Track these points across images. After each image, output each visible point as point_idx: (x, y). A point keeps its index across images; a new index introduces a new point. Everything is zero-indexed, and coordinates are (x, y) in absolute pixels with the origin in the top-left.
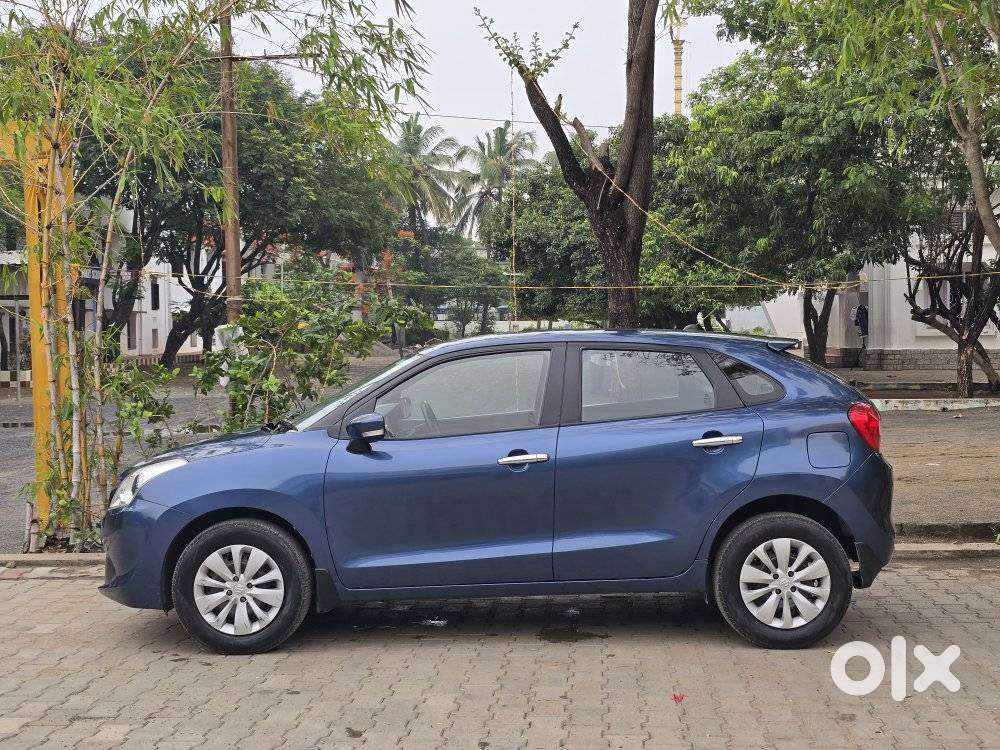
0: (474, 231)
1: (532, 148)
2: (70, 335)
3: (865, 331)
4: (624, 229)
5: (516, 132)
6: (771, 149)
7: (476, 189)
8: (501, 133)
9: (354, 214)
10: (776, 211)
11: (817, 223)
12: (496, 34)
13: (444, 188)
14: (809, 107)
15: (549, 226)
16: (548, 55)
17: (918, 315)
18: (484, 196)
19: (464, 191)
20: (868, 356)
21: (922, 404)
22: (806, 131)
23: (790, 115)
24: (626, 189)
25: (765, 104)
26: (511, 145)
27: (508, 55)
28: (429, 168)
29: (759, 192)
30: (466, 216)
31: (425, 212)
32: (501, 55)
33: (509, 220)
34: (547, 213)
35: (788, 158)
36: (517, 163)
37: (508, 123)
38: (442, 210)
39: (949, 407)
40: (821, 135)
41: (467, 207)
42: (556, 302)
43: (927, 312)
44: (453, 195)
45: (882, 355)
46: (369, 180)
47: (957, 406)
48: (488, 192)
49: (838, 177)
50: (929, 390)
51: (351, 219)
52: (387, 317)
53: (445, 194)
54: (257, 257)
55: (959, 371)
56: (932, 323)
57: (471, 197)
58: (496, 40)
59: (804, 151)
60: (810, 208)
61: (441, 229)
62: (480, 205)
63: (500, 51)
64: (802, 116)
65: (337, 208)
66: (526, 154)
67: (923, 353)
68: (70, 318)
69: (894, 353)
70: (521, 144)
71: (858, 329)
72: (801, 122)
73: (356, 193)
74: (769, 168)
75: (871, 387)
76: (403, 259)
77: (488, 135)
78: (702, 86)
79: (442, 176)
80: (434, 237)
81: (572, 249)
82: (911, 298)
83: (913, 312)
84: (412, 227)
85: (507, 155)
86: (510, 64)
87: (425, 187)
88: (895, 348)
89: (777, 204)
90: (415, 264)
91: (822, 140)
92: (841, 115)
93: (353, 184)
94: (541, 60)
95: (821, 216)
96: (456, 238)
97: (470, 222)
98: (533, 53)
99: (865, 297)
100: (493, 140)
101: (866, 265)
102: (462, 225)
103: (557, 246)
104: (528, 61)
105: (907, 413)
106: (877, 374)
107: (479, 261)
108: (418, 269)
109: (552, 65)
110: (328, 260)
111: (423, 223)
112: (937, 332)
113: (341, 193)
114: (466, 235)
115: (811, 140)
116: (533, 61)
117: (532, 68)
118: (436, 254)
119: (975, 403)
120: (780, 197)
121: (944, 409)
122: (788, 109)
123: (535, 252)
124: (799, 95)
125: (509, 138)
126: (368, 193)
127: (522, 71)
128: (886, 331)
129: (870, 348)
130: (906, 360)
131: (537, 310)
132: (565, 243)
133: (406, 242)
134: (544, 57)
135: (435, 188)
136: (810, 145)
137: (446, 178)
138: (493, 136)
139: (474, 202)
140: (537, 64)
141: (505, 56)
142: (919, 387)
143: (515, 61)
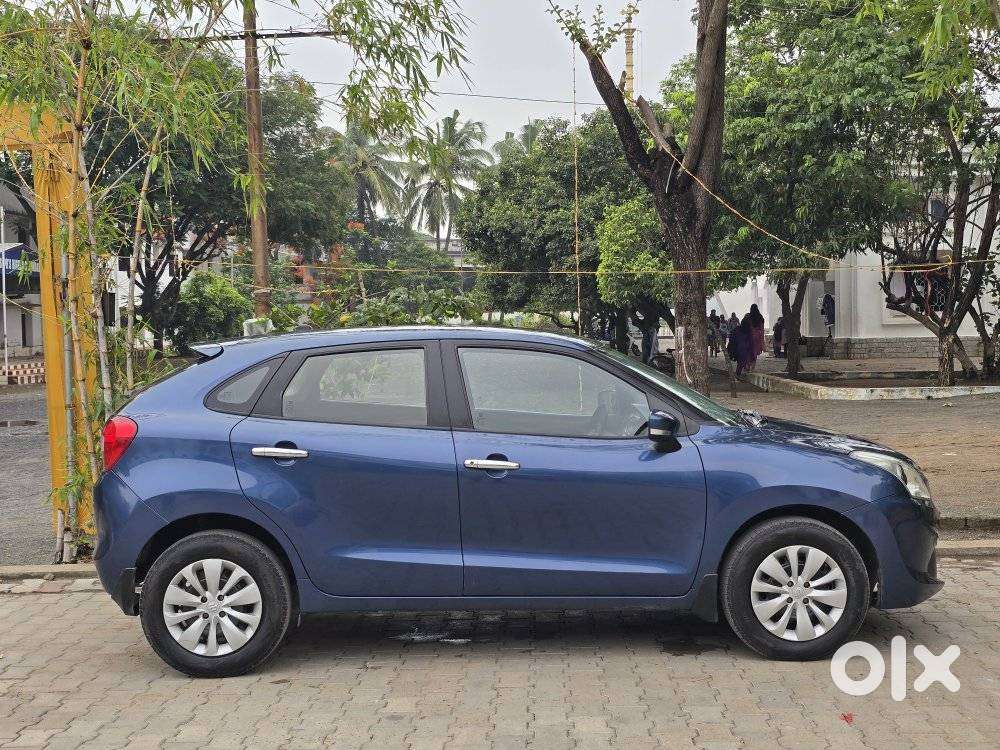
0: (424, 223)
1: (481, 138)
2: (100, 330)
3: (831, 319)
4: (693, 214)
5: (465, 122)
6: (753, 136)
7: (425, 179)
8: (450, 123)
9: (310, 205)
10: (758, 198)
11: (800, 212)
12: (557, 7)
13: (393, 178)
14: (792, 94)
15: (524, 217)
16: (609, 29)
17: (893, 303)
18: (433, 187)
19: (413, 182)
20: (834, 345)
21: (908, 393)
22: (789, 118)
23: (773, 101)
24: (695, 171)
25: (747, 89)
26: (461, 134)
27: (571, 29)
28: (378, 159)
29: (738, 179)
30: (415, 207)
31: (375, 202)
32: (562, 29)
33: (480, 209)
34: (519, 202)
35: (772, 145)
36: (467, 153)
37: (457, 113)
38: (391, 201)
39: (934, 395)
40: (805, 121)
41: (416, 198)
42: (529, 293)
43: (902, 300)
44: (402, 185)
45: (848, 343)
46: (324, 170)
47: (941, 394)
48: (437, 183)
49: (823, 164)
50: (903, 378)
51: (307, 210)
52: (435, 308)
53: (395, 185)
54: (208, 250)
55: (941, 360)
56: (907, 311)
57: (420, 187)
58: (558, 13)
59: (787, 137)
60: (790, 197)
61: (390, 220)
62: (429, 196)
63: (562, 25)
64: (785, 102)
65: (293, 198)
66: (476, 144)
67: (888, 342)
68: (100, 313)
69: (861, 342)
70: (470, 134)
71: (824, 318)
72: (785, 108)
73: (312, 182)
74: (751, 156)
75: (845, 376)
76: (353, 252)
77: (437, 124)
78: (673, 72)
79: (389, 165)
80: (382, 229)
81: (546, 239)
82: (886, 286)
83: (887, 300)
84: (361, 220)
85: (457, 144)
86: (573, 39)
87: (373, 177)
88: (862, 336)
89: (758, 192)
90: (365, 256)
91: (806, 126)
92: (830, 99)
93: (308, 174)
94: (603, 34)
95: (804, 204)
96: (406, 230)
97: (419, 213)
98: (596, 27)
99: (831, 285)
100: (441, 130)
101: (848, 253)
102: (411, 217)
103: (532, 236)
104: (590, 36)
105: (892, 402)
106: (845, 363)
107: (430, 253)
108: (368, 261)
109: (615, 40)
110: (276, 253)
111: (372, 215)
112: (912, 320)
113: (296, 183)
114: (414, 227)
115: (797, 126)
116: (596, 36)
117: (594, 43)
118: (385, 246)
119: (959, 391)
120: (761, 184)
121: (929, 398)
122: (771, 95)
123: (508, 242)
124: (779, 81)
125: (459, 127)
126: (323, 183)
127: (584, 46)
128: (853, 321)
129: (838, 336)
130: (873, 348)
131: (510, 301)
132: (540, 233)
133: (356, 234)
134: (606, 31)
135: (383, 178)
136: (793, 131)
137: (395, 169)
138: (442, 125)
139: (423, 193)
140: (600, 39)
141: (566, 30)
142: (893, 376)
143: (578, 36)
